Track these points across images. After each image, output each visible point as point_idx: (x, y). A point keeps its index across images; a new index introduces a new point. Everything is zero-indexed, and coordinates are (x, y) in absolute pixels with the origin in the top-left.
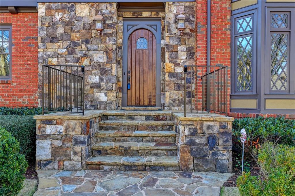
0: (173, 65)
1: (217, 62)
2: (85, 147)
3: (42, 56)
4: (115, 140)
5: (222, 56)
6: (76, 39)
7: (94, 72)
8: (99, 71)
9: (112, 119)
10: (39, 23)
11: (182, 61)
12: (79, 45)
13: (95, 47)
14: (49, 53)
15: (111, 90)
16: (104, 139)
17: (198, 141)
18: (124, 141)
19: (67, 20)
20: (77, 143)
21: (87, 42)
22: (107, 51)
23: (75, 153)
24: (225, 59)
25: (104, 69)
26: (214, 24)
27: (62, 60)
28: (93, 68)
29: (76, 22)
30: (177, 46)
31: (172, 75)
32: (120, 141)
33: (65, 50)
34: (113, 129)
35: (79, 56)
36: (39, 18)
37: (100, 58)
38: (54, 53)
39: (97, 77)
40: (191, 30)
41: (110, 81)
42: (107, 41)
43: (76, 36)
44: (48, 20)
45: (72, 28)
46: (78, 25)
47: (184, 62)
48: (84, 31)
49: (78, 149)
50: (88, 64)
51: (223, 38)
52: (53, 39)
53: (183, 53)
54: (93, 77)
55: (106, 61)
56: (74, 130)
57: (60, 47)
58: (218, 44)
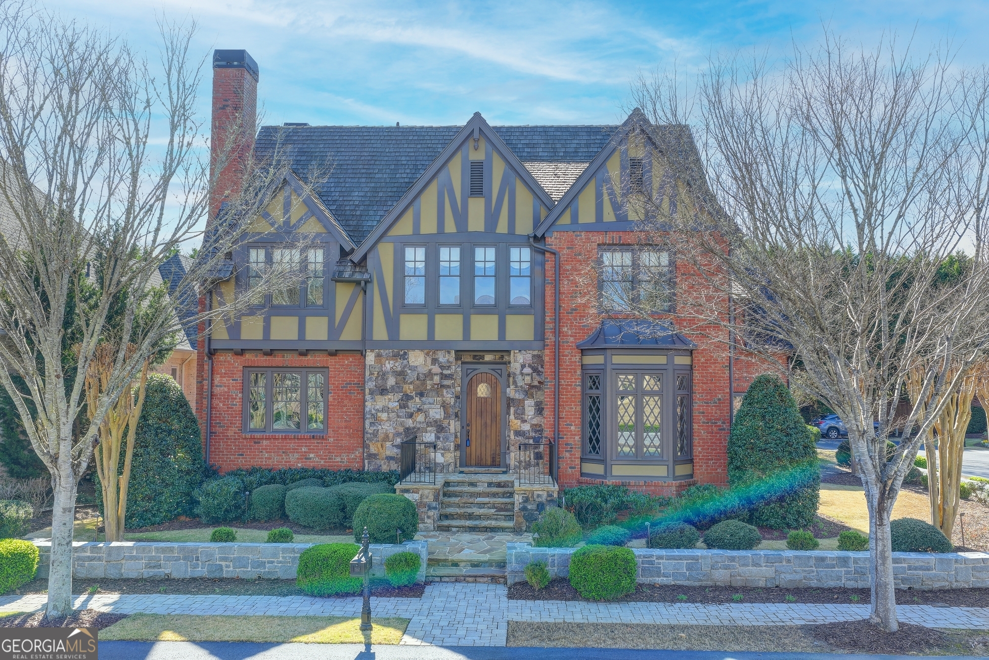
0: (519, 422)
1: (566, 422)
2: (436, 512)
3: (370, 411)
4: (459, 507)
5: (571, 415)
6: (408, 392)
7: (429, 429)
8: (435, 429)
9: (454, 486)
10: (367, 373)
11: (530, 417)
12: (412, 398)
13: (431, 400)
14: (378, 407)
15: (449, 450)
16: (449, 505)
17: (529, 507)
18: (467, 507)
19: (399, 369)
20: (430, 508)
21: (421, 395)
22: (444, 406)
23: (429, 517)
24: (575, 418)
25: (440, 426)
26: (563, 379)
27: (392, 415)
28: (429, 424)
29: (409, 371)
30: (524, 400)
31: (518, 433)
32: (463, 507)
33: (397, 403)
34: (456, 496)
35: (412, 411)
36: (367, 367)
37: (436, 413)
38: (384, 407)
39: (433, 435)
40: (539, 382)
41: (448, 439)
42: (445, 393)
43: (409, 389)
44: (377, 370)
45: (404, 379)
46: (411, 376)
47: (532, 418)
48: (418, 382)
49: (431, 513)
50: (423, 420)
51: (572, 395)
52: (383, 391)
53: (530, 408)
54: (428, 434)
55: (442, 417)
56: (427, 497)
57: (391, 401)
58: (567, 402)
